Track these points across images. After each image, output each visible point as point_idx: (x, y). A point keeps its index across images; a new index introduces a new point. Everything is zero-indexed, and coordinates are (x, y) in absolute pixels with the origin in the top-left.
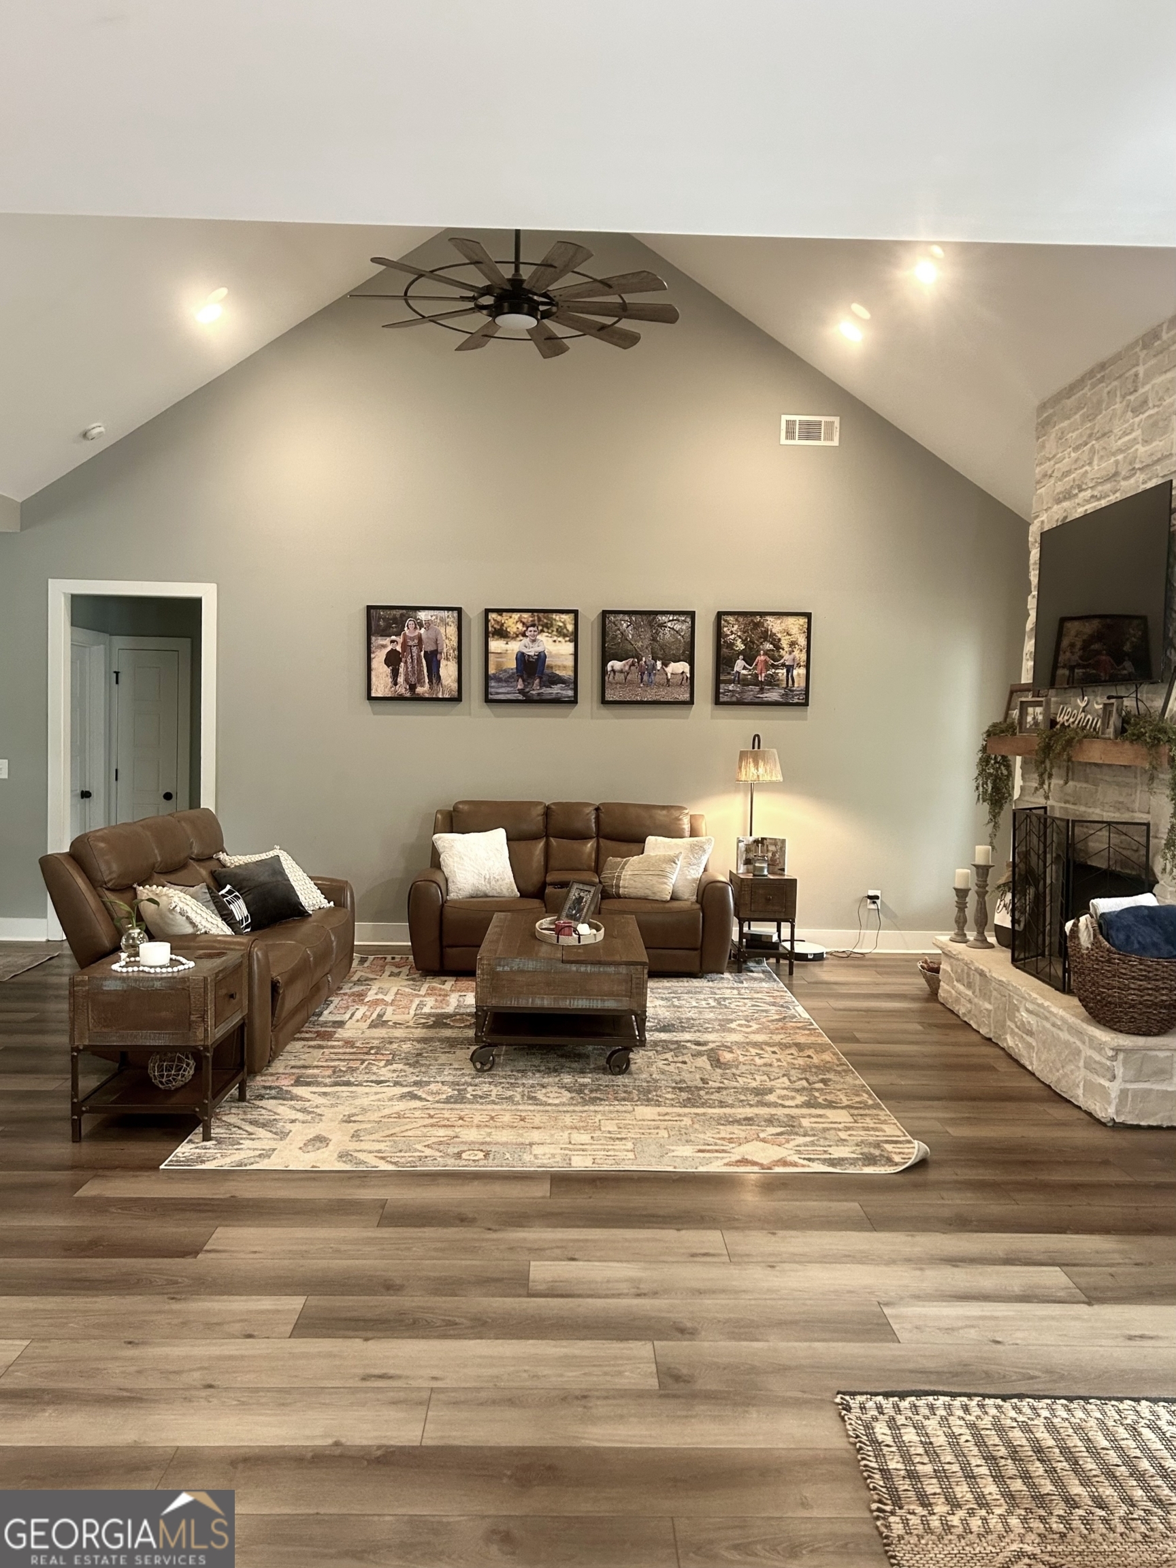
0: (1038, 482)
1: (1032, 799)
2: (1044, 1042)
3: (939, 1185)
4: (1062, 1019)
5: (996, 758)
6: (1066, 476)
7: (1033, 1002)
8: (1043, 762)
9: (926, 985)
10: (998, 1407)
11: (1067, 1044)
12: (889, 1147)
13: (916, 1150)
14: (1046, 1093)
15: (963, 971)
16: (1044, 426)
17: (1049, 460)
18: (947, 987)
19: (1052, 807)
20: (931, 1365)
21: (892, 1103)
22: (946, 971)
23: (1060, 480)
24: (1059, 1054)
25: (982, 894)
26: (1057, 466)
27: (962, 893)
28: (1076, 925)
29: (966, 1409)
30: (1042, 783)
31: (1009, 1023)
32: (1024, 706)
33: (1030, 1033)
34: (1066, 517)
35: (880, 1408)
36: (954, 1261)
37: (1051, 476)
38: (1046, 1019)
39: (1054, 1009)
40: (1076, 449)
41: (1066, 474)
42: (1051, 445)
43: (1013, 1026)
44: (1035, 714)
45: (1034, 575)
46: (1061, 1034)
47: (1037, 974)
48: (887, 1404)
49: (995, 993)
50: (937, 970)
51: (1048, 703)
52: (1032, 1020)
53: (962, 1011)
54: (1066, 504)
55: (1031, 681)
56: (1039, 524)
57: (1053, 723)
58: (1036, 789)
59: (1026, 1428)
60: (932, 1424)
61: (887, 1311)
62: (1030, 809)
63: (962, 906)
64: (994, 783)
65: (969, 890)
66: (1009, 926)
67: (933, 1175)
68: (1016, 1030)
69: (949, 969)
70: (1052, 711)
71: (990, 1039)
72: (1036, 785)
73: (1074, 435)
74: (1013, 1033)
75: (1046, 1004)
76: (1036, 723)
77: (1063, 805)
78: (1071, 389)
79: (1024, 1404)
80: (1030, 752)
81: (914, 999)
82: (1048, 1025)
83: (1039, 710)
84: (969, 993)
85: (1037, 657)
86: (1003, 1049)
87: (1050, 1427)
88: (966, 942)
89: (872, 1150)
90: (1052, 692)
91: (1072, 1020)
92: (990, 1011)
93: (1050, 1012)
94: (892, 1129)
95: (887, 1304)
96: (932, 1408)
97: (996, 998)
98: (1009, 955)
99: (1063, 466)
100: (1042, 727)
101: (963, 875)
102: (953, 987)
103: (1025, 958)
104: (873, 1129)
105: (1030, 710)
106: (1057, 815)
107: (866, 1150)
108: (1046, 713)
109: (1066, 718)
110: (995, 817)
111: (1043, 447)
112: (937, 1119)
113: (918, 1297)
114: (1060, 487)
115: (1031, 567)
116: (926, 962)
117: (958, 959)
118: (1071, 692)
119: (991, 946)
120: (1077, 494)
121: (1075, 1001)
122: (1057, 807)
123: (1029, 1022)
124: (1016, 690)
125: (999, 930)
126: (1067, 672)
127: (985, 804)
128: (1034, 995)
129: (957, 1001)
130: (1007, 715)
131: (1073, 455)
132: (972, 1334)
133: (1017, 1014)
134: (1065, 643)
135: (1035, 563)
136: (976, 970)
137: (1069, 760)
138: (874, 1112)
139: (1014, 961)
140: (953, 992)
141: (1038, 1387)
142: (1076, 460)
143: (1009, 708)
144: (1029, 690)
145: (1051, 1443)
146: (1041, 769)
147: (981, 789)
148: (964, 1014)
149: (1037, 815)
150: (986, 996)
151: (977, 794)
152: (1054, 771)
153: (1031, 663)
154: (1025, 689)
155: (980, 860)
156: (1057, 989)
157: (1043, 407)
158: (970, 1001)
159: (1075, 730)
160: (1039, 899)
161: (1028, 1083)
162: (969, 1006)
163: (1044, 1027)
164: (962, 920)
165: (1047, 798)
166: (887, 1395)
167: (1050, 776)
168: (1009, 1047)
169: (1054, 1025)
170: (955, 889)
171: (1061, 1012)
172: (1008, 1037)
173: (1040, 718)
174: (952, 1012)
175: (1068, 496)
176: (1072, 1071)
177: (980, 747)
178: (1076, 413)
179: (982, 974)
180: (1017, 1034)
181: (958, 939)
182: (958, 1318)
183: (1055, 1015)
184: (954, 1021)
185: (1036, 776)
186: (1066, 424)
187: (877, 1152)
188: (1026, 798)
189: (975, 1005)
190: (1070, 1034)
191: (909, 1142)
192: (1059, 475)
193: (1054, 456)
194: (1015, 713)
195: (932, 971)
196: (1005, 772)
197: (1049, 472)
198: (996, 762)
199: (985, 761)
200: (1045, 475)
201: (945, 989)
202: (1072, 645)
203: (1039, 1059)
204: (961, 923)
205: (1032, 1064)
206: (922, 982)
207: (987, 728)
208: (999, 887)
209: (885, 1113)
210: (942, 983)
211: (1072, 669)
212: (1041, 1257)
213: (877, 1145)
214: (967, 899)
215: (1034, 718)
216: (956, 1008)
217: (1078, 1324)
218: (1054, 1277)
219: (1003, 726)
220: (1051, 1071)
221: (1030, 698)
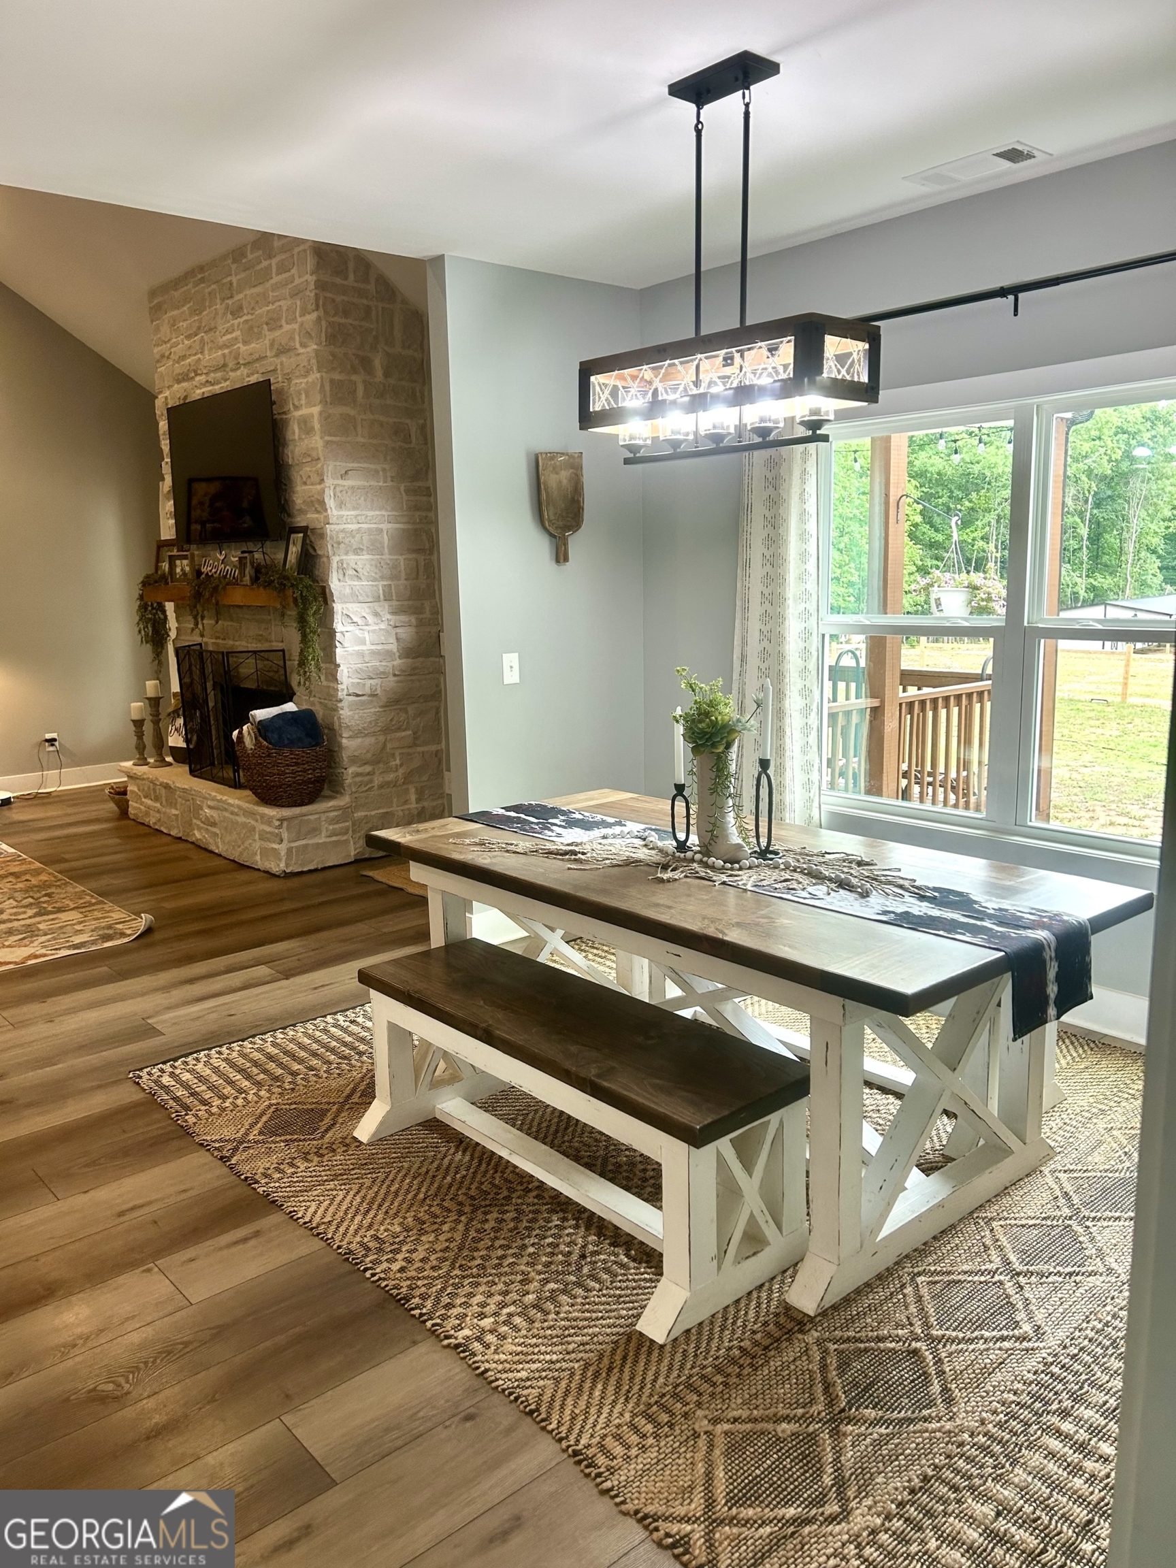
0: (158, 361)
1: (188, 638)
2: (226, 828)
3: (164, 941)
4: (239, 807)
5: (152, 605)
6: (183, 360)
7: (214, 799)
8: (195, 607)
9: (115, 808)
10: (240, 1046)
11: (244, 825)
12: (120, 926)
13: (144, 921)
14: (233, 865)
15: (149, 788)
16: (156, 311)
17: (165, 343)
18: (135, 805)
19: (206, 643)
20: (191, 1039)
21: (111, 898)
22: (132, 792)
23: (178, 363)
24: (239, 834)
25: (156, 722)
26: (173, 350)
27: (139, 724)
28: (240, 733)
29: (220, 1053)
30: (197, 624)
31: (195, 821)
32: (172, 560)
33: (214, 824)
34: (186, 397)
35: (162, 1071)
36: (191, 981)
37: (168, 358)
38: (226, 810)
39: (231, 801)
40: (188, 337)
41: (183, 358)
42: (165, 329)
43: (198, 822)
44: (182, 566)
45: (165, 445)
46: (237, 818)
47: (213, 779)
48: (167, 1067)
49: (180, 800)
50: (125, 793)
51: (193, 555)
52: (215, 814)
53: (151, 821)
54: (185, 384)
55: (174, 537)
56: (163, 400)
57: (199, 573)
58: (193, 630)
59: (260, 1050)
60: (199, 1067)
61: (149, 1021)
62: (189, 646)
63: (140, 735)
64: (154, 627)
65: (144, 720)
66: (184, 745)
67: (157, 936)
68: (202, 825)
69: (136, 789)
70: (197, 563)
71: (180, 838)
72: (192, 626)
73: (185, 324)
74: (199, 829)
75: (225, 798)
76: (184, 574)
77: (214, 641)
78: (176, 283)
79: (257, 1040)
80: (183, 598)
81: (106, 820)
82: (227, 814)
83: (185, 562)
84: (158, 805)
85: (177, 515)
86: (193, 843)
87: (274, 1044)
88: (147, 764)
89: (106, 931)
90: (193, 547)
91: (245, 805)
92: (176, 816)
93: (229, 804)
94: (118, 914)
95: (148, 1018)
96: (197, 1059)
97: (182, 804)
98: (187, 768)
99: (179, 350)
100: (190, 576)
101: (137, 708)
102: (142, 803)
103: (201, 769)
104: (102, 918)
105: (178, 562)
106: (211, 648)
107: (100, 933)
108: (192, 564)
109: (209, 569)
110: (158, 655)
111: (157, 329)
112: (153, 900)
113: (169, 1008)
114: (178, 369)
115: (161, 437)
116: (112, 788)
117: (143, 779)
118: (209, 547)
119: (170, 764)
120: (193, 378)
121: (248, 793)
122: (210, 643)
123: (212, 816)
124: (162, 545)
125: (174, 751)
126: (199, 527)
127: (148, 645)
128: (214, 794)
129: (147, 814)
130: (157, 568)
131: (186, 342)
132: (214, 1016)
133: (201, 812)
134: (194, 502)
135: (164, 434)
136: (161, 784)
137: (217, 603)
138: (99, 906)
139: (192, 772)
140: (142, 807)
141: (263, 1029)
142: (190, 347)
143: (158, 560)
144: (173, 545)
145: (277, 1051)
146: (195, 613)
147: (143, 633)
148: (155, 824)
149: (194, 650)
150: (173, 804)
151: (140, 637)
152: (206, 613)
153: (172, 522)
154: (168, 544)
155: (151, 693)
156: (230, 787)
157: (153, 293)
158: (158, 811)
159: (219, 578)
160: (205, 720)
161: (217, 862)
162: (158, 815)
163: (224, 817)
164: (141, 746)
165: (202, 635)
166: (164, 1063)
167: (203, 618)
168: (197, 840)
169: (232, 813)
170: (133, 721)
171: (237, 802)
172: (196, 832)
173: (187, 569)
174: (143, 824)
175: (184, 377)
176: (250, 844)
177: (137, 596)
178: (183, 306)
179: (167, 787)
180: (202, 828)
181: (141, 762)
182: (201, 1011)
183: (232, 805)
184: (147, 830)
185: (190, 618)
186: (176, 312)
187: (111, 932)
188: (183, 638)
189: (164, 813)
190: (245, 816)
191: (135, 919)
192: (177, 358)
193: (169, 340)
194: (165, 566)
195: (119, 794)
196: (162, 616)
197: (167, 354)
198: (153, 608)
199: (143, 607)
200: (163, 356)
201: (134, 807)
202: (201, 503)
203: (223, 842)
204: (141, 748)
205: (218, 848)
206: (112, 806)
207: (141, 579)
208: (169, 714)
209: (108, 906)
210: (130, 803)
211: (203, 524)
212: (251, 963)
213: (110, 927)
214: (144, 728)
215: (182, 570)
216: (146, 820)
217: (282, 991)
218: (262, 971)
219: (157, 577)
220: (234, 848)
221: (175, 553)
